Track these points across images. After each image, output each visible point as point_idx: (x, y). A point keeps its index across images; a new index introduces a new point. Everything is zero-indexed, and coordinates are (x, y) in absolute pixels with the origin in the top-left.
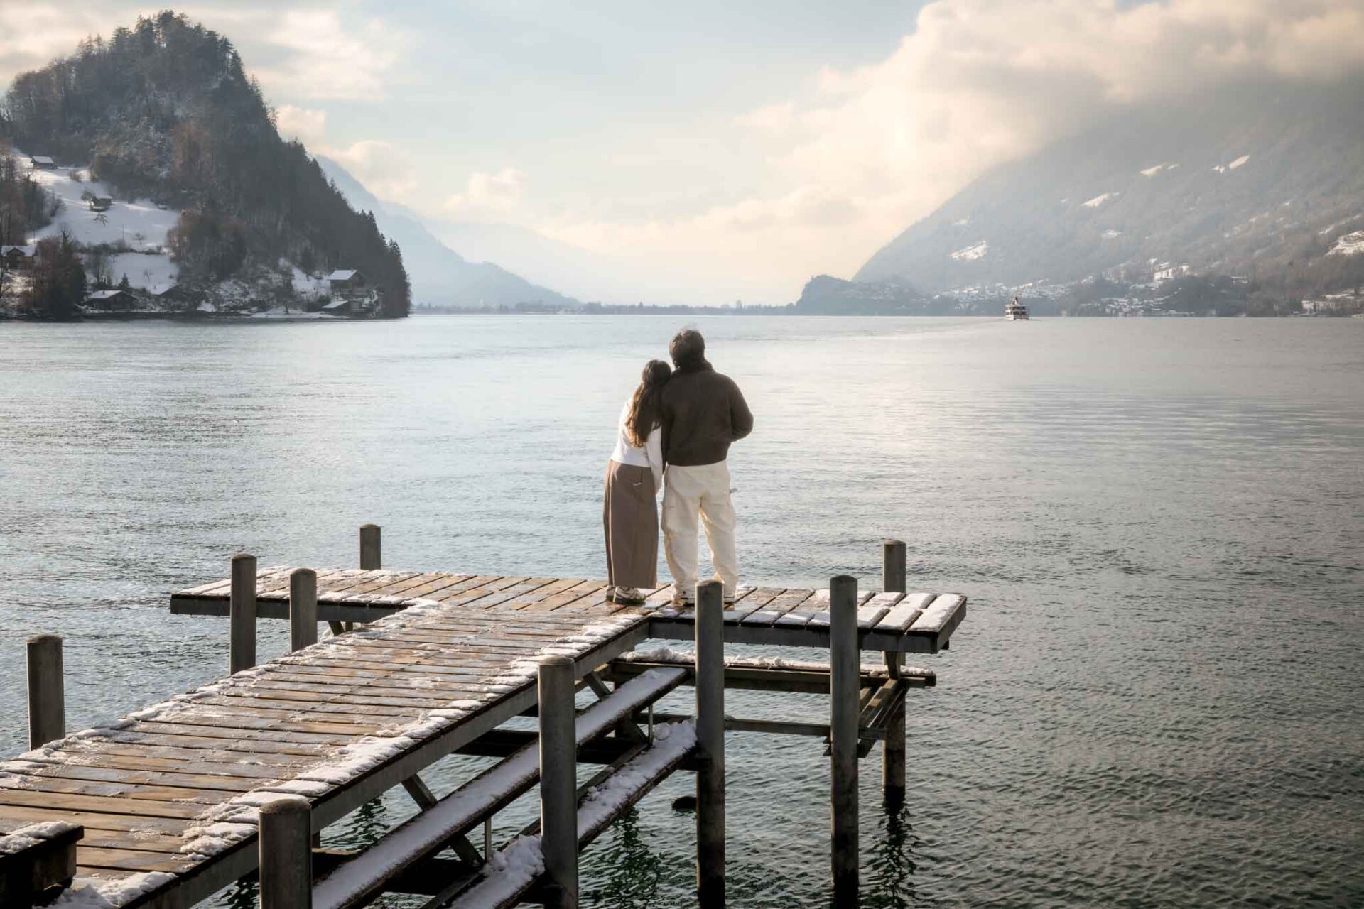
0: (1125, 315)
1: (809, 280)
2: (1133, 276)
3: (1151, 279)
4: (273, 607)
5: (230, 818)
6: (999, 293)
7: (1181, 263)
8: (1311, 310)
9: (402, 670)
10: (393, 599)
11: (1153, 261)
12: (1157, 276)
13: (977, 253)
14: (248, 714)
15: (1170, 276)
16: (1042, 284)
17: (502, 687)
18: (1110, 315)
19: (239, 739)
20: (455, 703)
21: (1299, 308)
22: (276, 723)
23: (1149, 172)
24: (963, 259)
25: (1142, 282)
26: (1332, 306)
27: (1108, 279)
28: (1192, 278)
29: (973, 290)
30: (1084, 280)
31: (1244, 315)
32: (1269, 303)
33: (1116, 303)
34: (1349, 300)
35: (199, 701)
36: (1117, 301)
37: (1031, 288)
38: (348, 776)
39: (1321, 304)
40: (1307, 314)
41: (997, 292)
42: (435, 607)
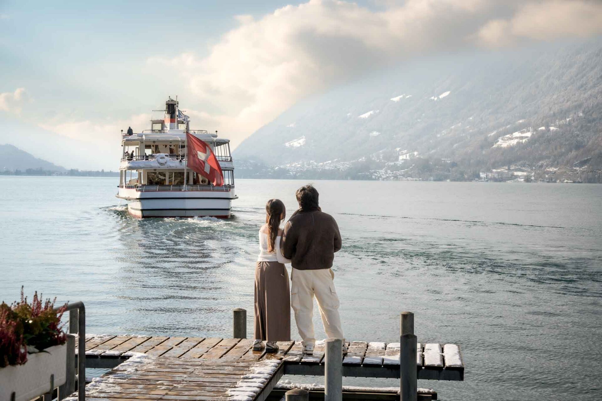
0: (383, 179)
2: (388, 158)
3: (397, 159)
6: (313, 166)
7: (414, 151)
8: (484, 178)
11: (398, 149)
12: (401, 158)
13: (299, 143)
15: (408, 158)
16: (337, 161)
18: (375, 179)
21: (478, 176)
23: (396, 99)
24: (292, 147)
25: (393, 161)
26: (496, 176)
27: (374, 159)
28: (419, 158)
29: (297, 165)
30: (360, 160)
31: (448, 181)
32: (462, 174)
33: (377, 173)
34: (505, 172)
36: (378, 172)
37: (331, 163)
39: (490, 175)
40: (483, 180)
41: (311, 166)
42: (145, 357)
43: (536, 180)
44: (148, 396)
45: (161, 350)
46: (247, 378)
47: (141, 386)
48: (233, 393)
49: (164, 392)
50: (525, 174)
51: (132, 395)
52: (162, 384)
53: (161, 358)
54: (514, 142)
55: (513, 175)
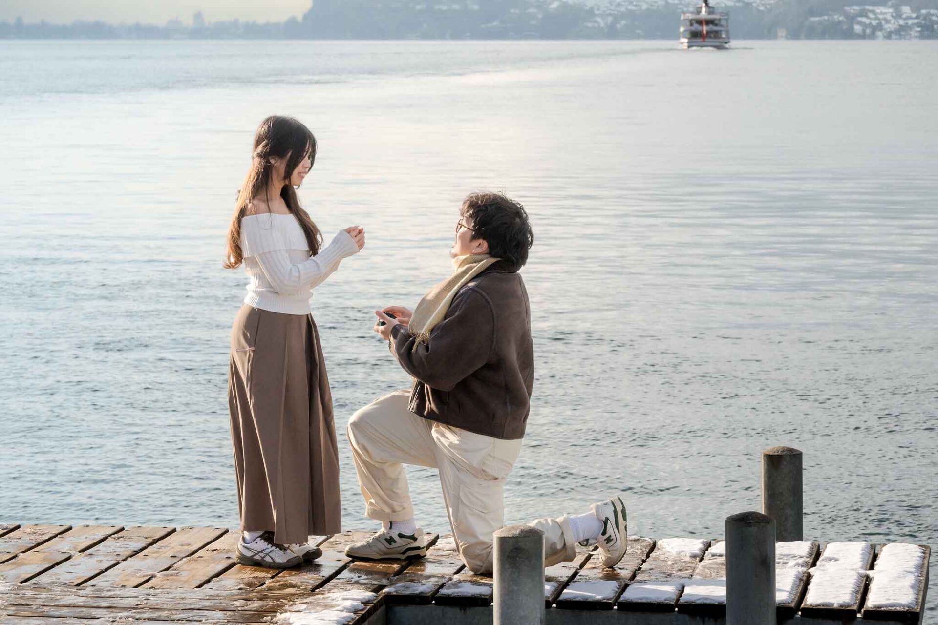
53: (28, 588)
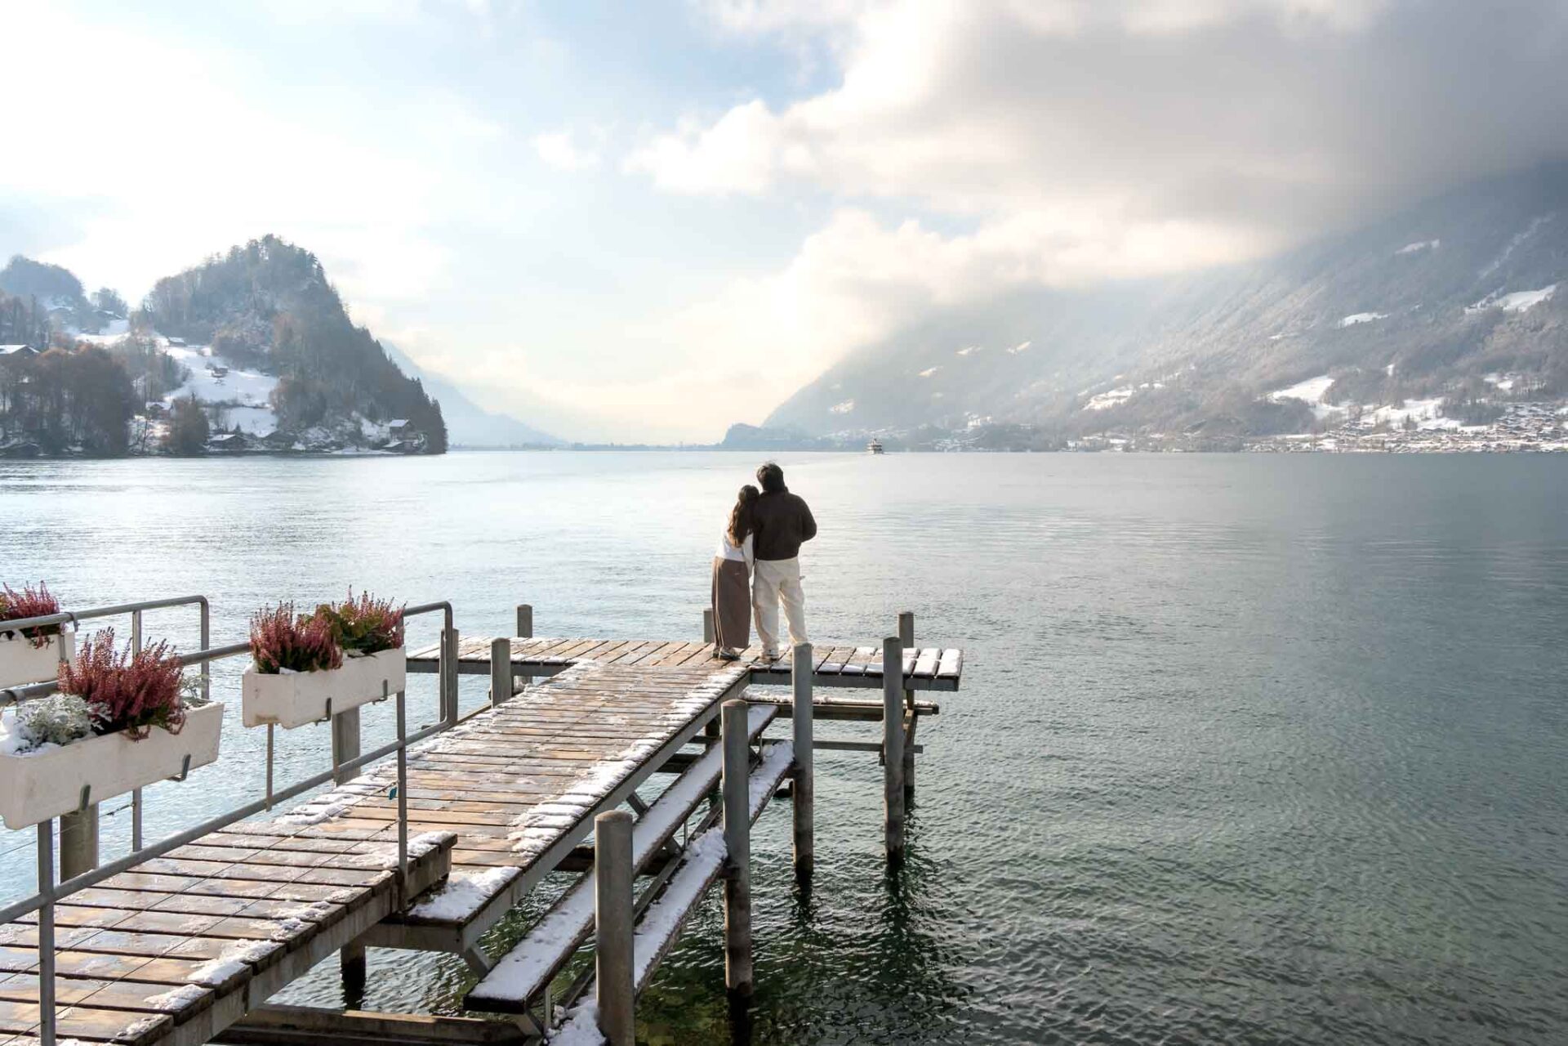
0: (949, 451)
1: (730, 426)
2: (954, 424)
3: (965, 425)
4: (476, 666)
5: (536, 824)
7: (987, 415)
8: (1073, 447)
9: (596, 711)
10: (560, 659)
11: (967, 414)
12: (970, 424)
13: (846, 408)
14: (502, 746)
15: (979, 424)
16: (892, 430)
17: (676, 722)
18: (939, 451)
19: (507, 765)
20: (651, 735)
21: (1065, 445)
22: (526, 752)
23: (964, 352)
24: (837, 413)
25: (960, 428)
26: (1087, 444)
27: (937, 426)
28: (993, 425)
29: (844, 434)
30: (921, 427)
31: (1029, 451)
32: (1046, 443)
34: (1099, 440)
35: (460, 737)
36: (943, 441)
37: (885, 432)
38: (604, 791)
39: (1080, 443)
40: (1071, 450)
41: (862, 435)
42: (593, 664)
43: (1137, 449)
44: (581, 708)
45: (613, 656)
46: (702, 688)
47: (578, 697)
48: (679, 705)
49: (603, 703)
50: (1123, 441)
51: (563, 707)
52: (602, 695)
53: (611, 665)
54: (1110, 403)
55: (1108, 443)
